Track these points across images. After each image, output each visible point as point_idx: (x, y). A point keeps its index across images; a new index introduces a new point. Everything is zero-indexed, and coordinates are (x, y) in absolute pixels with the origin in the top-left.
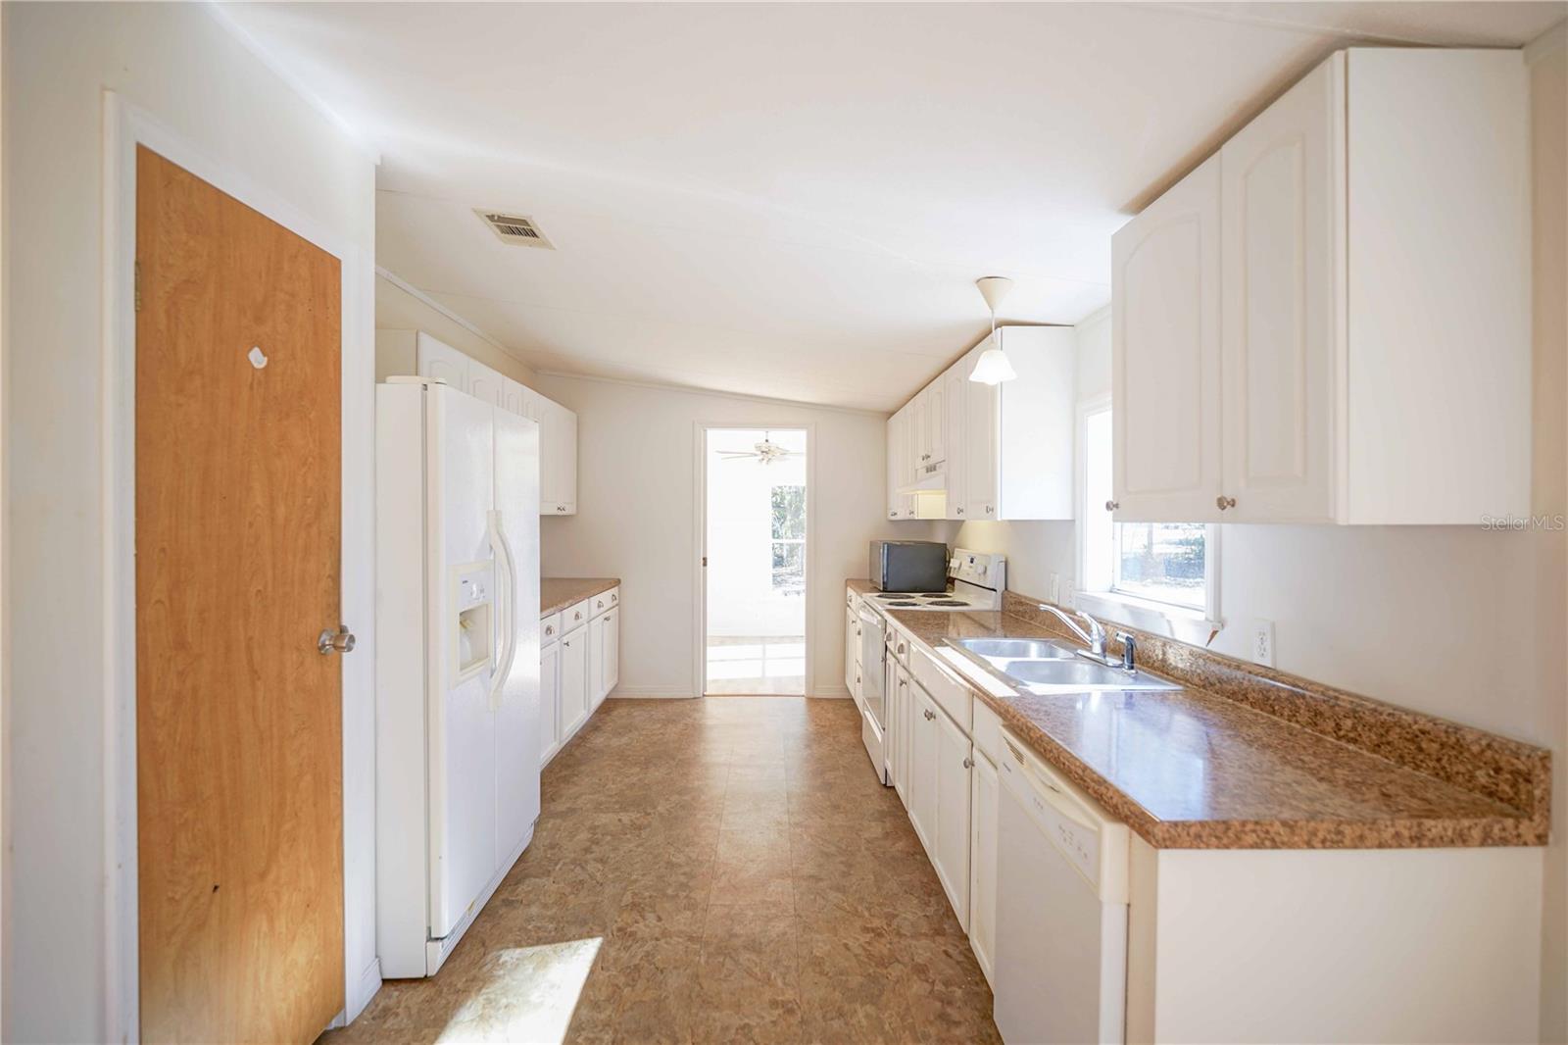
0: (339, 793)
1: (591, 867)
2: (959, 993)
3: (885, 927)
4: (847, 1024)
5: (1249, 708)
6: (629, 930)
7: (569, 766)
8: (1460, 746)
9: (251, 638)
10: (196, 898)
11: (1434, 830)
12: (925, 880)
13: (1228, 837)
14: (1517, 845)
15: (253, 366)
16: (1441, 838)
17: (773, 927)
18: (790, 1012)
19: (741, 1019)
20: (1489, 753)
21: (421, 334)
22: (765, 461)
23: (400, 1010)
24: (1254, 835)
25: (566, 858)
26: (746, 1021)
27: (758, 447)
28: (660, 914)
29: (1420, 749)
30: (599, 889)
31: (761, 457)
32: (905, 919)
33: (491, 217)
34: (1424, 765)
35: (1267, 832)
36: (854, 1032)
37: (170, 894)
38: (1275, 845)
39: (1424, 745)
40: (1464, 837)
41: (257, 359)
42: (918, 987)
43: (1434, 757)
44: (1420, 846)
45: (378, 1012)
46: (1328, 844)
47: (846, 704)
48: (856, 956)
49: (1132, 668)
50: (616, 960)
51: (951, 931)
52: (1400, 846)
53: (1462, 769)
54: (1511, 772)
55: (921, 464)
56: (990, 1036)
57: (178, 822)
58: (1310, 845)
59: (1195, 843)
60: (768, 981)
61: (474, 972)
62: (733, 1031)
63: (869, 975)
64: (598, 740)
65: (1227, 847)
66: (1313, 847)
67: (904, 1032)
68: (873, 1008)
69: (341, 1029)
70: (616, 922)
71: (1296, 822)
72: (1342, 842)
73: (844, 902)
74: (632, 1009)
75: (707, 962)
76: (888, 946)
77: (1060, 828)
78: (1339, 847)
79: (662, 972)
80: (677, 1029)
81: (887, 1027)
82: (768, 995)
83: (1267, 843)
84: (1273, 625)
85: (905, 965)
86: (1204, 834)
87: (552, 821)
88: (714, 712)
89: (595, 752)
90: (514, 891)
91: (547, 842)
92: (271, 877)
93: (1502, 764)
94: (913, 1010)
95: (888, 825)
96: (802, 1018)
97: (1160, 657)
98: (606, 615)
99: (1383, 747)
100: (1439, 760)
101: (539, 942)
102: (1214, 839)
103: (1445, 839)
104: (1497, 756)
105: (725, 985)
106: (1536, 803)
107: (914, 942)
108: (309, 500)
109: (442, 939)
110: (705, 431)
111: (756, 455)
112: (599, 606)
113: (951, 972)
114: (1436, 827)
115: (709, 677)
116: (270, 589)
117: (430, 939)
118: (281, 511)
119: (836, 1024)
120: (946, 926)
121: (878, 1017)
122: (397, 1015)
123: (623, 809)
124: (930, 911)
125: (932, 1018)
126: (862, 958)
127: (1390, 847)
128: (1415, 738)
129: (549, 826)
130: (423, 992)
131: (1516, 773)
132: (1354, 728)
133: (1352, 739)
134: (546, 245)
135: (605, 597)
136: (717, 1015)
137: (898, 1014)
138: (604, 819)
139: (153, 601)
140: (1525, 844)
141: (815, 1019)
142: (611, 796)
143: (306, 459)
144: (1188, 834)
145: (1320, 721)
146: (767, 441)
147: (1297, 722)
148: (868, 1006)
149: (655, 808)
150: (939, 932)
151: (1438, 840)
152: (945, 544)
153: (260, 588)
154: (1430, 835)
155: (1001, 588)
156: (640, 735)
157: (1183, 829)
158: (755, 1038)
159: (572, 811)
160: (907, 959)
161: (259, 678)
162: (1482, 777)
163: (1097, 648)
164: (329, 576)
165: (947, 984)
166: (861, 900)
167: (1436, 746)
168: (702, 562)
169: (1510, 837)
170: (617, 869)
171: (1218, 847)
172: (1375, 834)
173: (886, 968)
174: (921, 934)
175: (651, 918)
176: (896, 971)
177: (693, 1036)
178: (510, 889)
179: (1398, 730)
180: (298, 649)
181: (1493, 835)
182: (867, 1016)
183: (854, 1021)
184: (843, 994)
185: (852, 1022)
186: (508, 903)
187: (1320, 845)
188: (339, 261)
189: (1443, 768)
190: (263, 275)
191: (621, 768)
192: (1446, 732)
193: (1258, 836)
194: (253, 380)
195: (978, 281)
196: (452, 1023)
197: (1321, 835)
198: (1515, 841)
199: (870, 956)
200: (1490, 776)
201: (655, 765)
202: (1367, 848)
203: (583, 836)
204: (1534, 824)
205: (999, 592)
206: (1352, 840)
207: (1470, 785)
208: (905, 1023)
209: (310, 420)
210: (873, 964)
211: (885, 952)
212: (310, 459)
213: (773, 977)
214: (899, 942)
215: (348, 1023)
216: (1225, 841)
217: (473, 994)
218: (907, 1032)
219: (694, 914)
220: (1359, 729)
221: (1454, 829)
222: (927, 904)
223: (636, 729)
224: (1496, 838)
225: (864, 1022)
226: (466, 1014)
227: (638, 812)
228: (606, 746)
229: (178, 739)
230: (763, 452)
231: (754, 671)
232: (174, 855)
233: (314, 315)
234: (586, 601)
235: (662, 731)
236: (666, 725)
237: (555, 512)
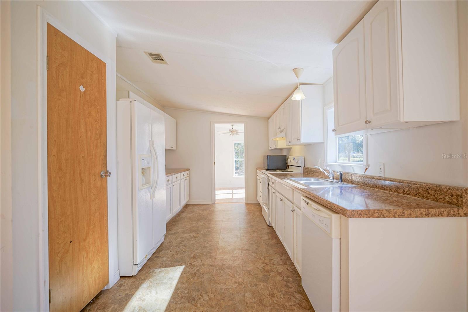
0: (107, 219)
1: (181, 248)
2: (291, 279)
3: (269, 263)
4: (257, 288)
5: (377, 189)
6: (193, 263)
7: (175, 222)
8: (440, 190)
9: (81, 170)
10: (65, 244)
11: (432, 212)
12: (281, 250)
13: (370, 214)
14: (458, 217)
15: (81, 91)
16: (435, 214)
17: (236, 263)
18: (241, 285)
19: (226, 287)
20: (449, 191)
21: (130, 92)
22: (232, 135)
23: (125, 285)
24: (378, 214)
25: (174, 245)
26: (227, 287)
27: (230, 130)
28: (202, 259)
29: (429, 193)
30: (184, 253)
31: (231, 134)
32: (275, 260)
33: (150, 54)
34: (430, 198)
35: (382, 213)
36: (260, 290)
37: (58, 242)
38: (384, 217)
39: (430, 192)
40: (442, 214)
41: (82, 89)
42: (279, 278)
43: (433, 195)
44: (428, 217)
45: (119, 285)
46: (400, 216)
47: (257, 205)
48: (260, 270)
49: (342, 182)
50: (189, 272)
51: (289, 263)
52: (422, 217)
53: (441, 197)
54: (456, 196)
55: (278, 131)
56: (301, 291)
57: (60, 221)
58: (394, 217)
59: (359, 216)
60: (234, 276)
61: (147, 275)
62: (224, 290)
63: (264, 275)
64: (184, 215)
65: (369, 217)
66: (396, 217)
67: (275, 290)
68: (265, 283)
69: (108, 290)
70: (189, 261)
71: (390, 210)
72: (404, 216)
73: (257, 256)
74: (193, 284)
75: (216, 272)
76: (270, 267)
77: (320, 220)
78: (403, 217)
79: (202, 274)
80: (207, 289)
81: (270, 288)
82: (234, 280)
83: (382, 216)
84: (384, 164)
85: (275, 272)
86: (362, 214)
87: (170, 236)
88: (218, 207)
89: (182, 218)
90: (158, 254)
91: (168, 241)
92: (87, 241)
93: (453, 193)
94: (278, 284)
95: (270, 236)
96: (244, 286)
97: (350, 179)
98: (186, 179)
99: (417, 194)
100: (434, 196)
101: (166, 267)
102: (365, 215)
103: (436, 215)
104: (452, 191)
105: (221, 278)
106: (464, 204)
107: (278, 266)
108: (97, 132)
109: (137, 264)
110: (214, 124)
111: (229, 133)
112: (183, 176)
113: (289, 274)
114: (433, 211)
115: (216, 198)
116: (86, 156)
117: (134, 264)
118: (89, 134)
119: (254, 288)
120: (287, 262)
121: (267, 286)
122: (124, 286)
123: (191, 233)
124: (283, 258)
125: (283, 286)
126: (262, 270)
127: (419, 217)
128: (427, 190)
129: (169, 237)
130: (132, 280)
131: (457, 195)
132: (409, 190)
133: (408, 193)
134: (166, 63)
135: (185, 173)
136: (219, 285)
137: (273, 285)
138: (185, 235)
139: (52, 155)
140: (461, 216)
141: (248, 286)
142: (187, 229)
143: (97, 120)
144: (357, 213)
145: (398, 190)
146: (233, 129)
147: (392, 191)
148: (264, 283)
149: (200, 232)
150: (285, 264)
151: (434, 215)
152: (286, 155)
153: (83, 156)
154: (431, 214)
155: (303, 166)
157: (356, 212)
158: (230, 291)
159: (176, 233)
160: (275, 271)
161: (83, 182)
162: (447, 198)
163: (331, 178)
164: (103, 155)
165: (288, 277)
166: (262, 255)
167: (433, 191)
168: (214, 163)
169: (456, 214)
170: (189, 248)
171: (366, 218)
172: (414, 213)
173: (270, 273)
174: (280, 264)
175: (199, 261)
176: (272, 274)
177: (211, 291)
178: (157, 253)
179: (422, 189)
180: (94, 175)
181: (451, 214)
182: (264, 286)
183: (260, 287)
184: (257, 280)
185: (259, 287)
186: (157, 257)
187: (398, 217)
188: (105, 64)
189: (436, 198)
190: (84, 65)
191: (190, 222)
192: (436, 187)
193: (379, 214)
194: (81, 95)
195: (293, 70)
196: (140, 288)
197: (398, 214)
198: (458, 215)
199: (265, 270)
200: (450, 198)
201: (200, 221)
202: (412, 217)
203: (179, 239)
204: (464, 210)
205: (302, 167)
206: (408, 215)
207: (444, 202)
208: (275, 288)
209: (97, 109)
210: (265, 272)
211: (269, 269)
212: (98, 120)
213: (235, 276)
214: (273, 266)
215: (110, 288)
216: (369, 216)
217: (147, 281)
218: (276, 290)
219: (212, 259)
220: (410, 190)
221: (439, 212)
222: (282, 256)
223: (195, 212)
224: (452, 214)
225: (263, 287)
226: (145, 285)
227: (195, 233)
228: (186, 216)
229: (60, 196)
230: (231, 132)
231: (230, 196)
232: (59, 230)
233: (98, 78)
234: (179, 174)
235: (202, 212)
236: (204, 211)
237: (170, 148)
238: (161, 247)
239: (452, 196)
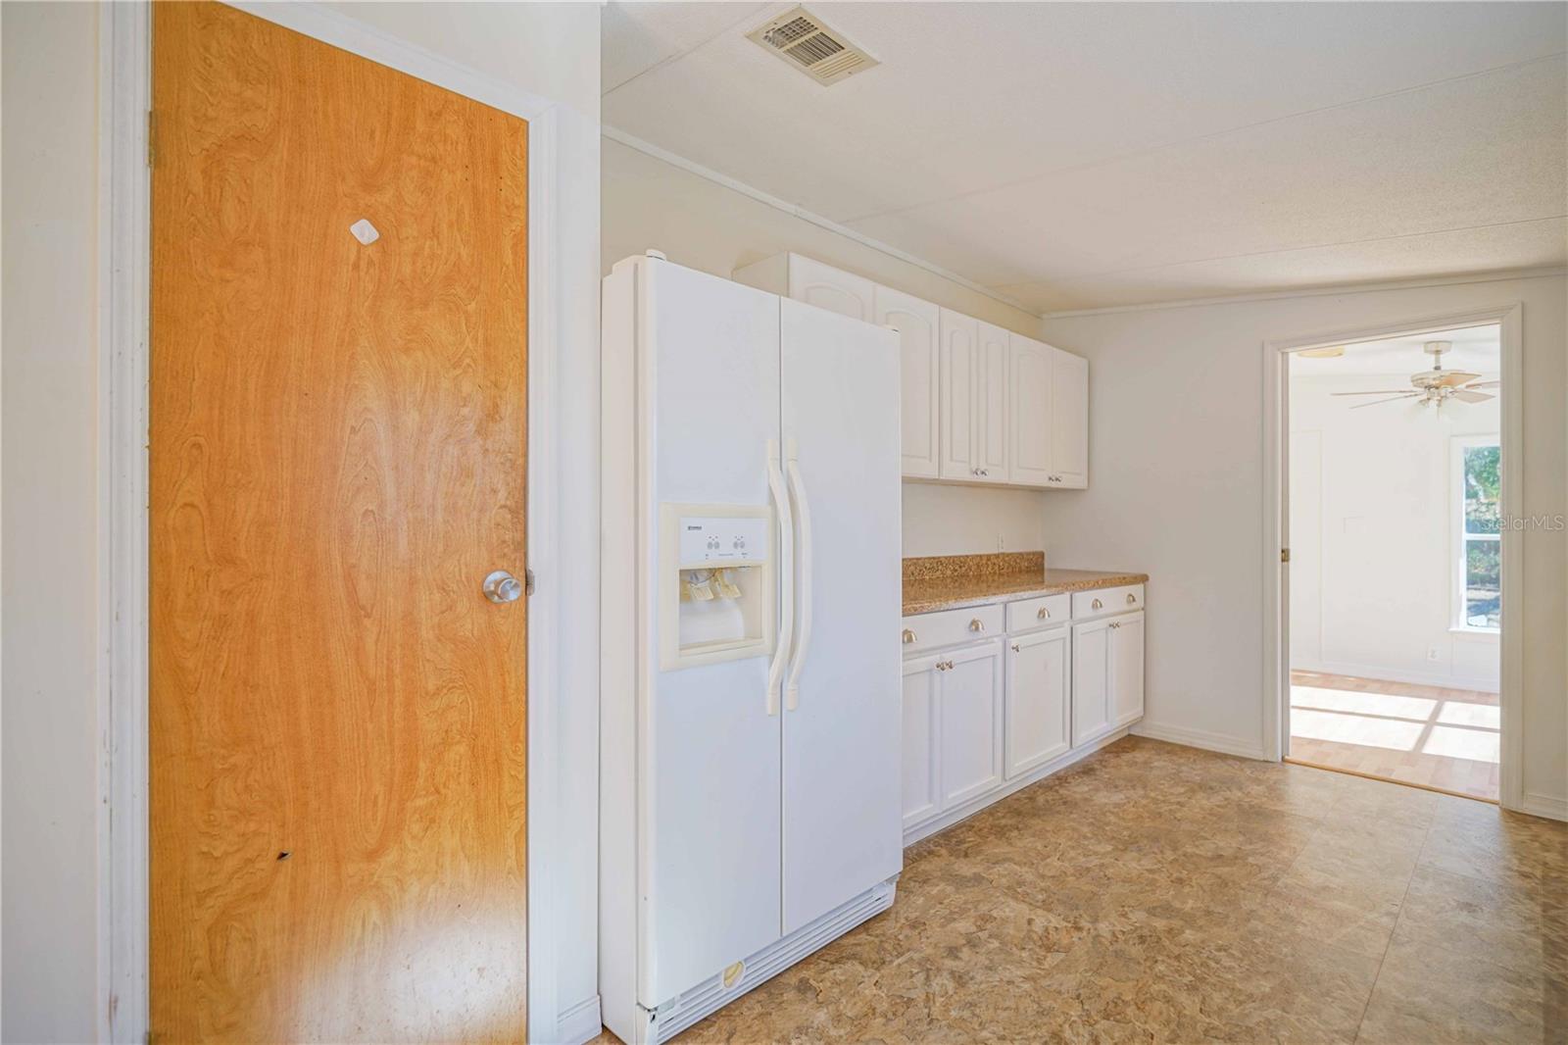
0: (522, 777)
1: (942, 983)
7: (1019, 813)
9: (353, 566)
10: (246, 861)
15: (358, 243)
21: (793, 256)
22: (1433, 403)
25: (917, 951)
27: (1419, 380)
30: (923, 1027)
37: (205, 849)
41: (364, 232)
57: (218, 766)
64: (1080, 789)
87: (942, 885)
89: (1065, 803)
90: (822, 971)
91: (913, 916)
92: (391, 857)
98: (1114, 620)
108: (466, 410)
109: (649, 1010)
110: (1285, 355)
112: (1094, 606)
115: (1293, 733)
116: (390, 510)
118: (412, 418)
123: (1047, 906)
129: (935, 891)
135: (1113, 598)
138: (1011, 910)
139: (178, 503)
142: (1043, 877)
143: (460, 360)
146: (1437, 368)
149: (1095, 920)
153: (371, 507)
156: (1146, 796)
159: (978, 879)
161: (368, 616)
168: (1280, 555)
170: (972, 1005)
178: (821, 964)
180: (443, 589)
186: (804, 987)
188: (525, 122)
190: (378, 134)
191: (1085, 837)
194: (359, 258)
201: (1140, 850)
203: (964, 925)
209: (466, 312)
212: (468, 361)
223: (1145, 787)
227: (1066, 919)
228: (1086, 799)
229: (222, 669)
230: (1429, 387)
231: (1402, 738)
232: (211, 803)
233: (474, 187)
234: (1067, 595)
235: (1182, 799)
236: (1193, 791)
237: (1044, 483)
238: (863, 937)
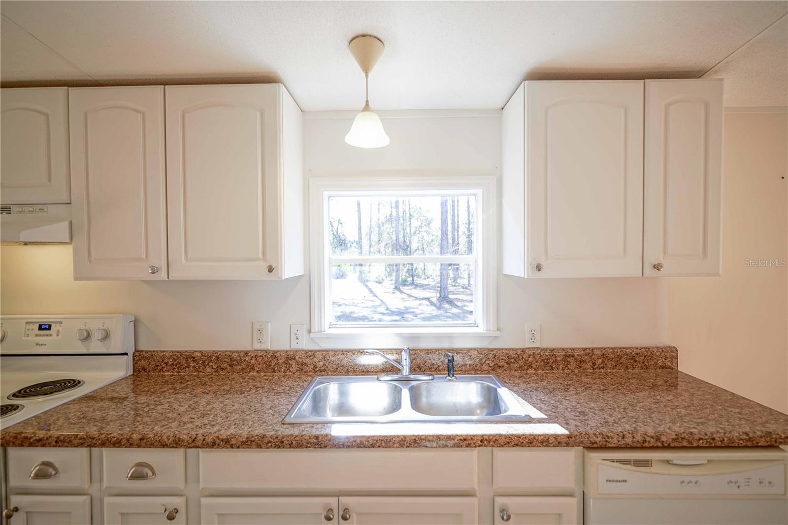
29: (636, 361)
34: (637, 367)
39: (637, 359)
53: (652, 363)
84: (541, 326)
93: (667, 356)
99: (618, 366)
104: (666, 354)
131: (672, 357)
132: (603, 362)
133: (602, 367)
145: (583, 365)
147: (569, 369)
155: (132, 350)
162: (660, 363)
163: (406, 371)
179: (625, 356)
189: (645, 365)
200: (663, 361)
205: (131, 355)
207: (656, 368)
220: (605, 362)
239: (665, 359)
